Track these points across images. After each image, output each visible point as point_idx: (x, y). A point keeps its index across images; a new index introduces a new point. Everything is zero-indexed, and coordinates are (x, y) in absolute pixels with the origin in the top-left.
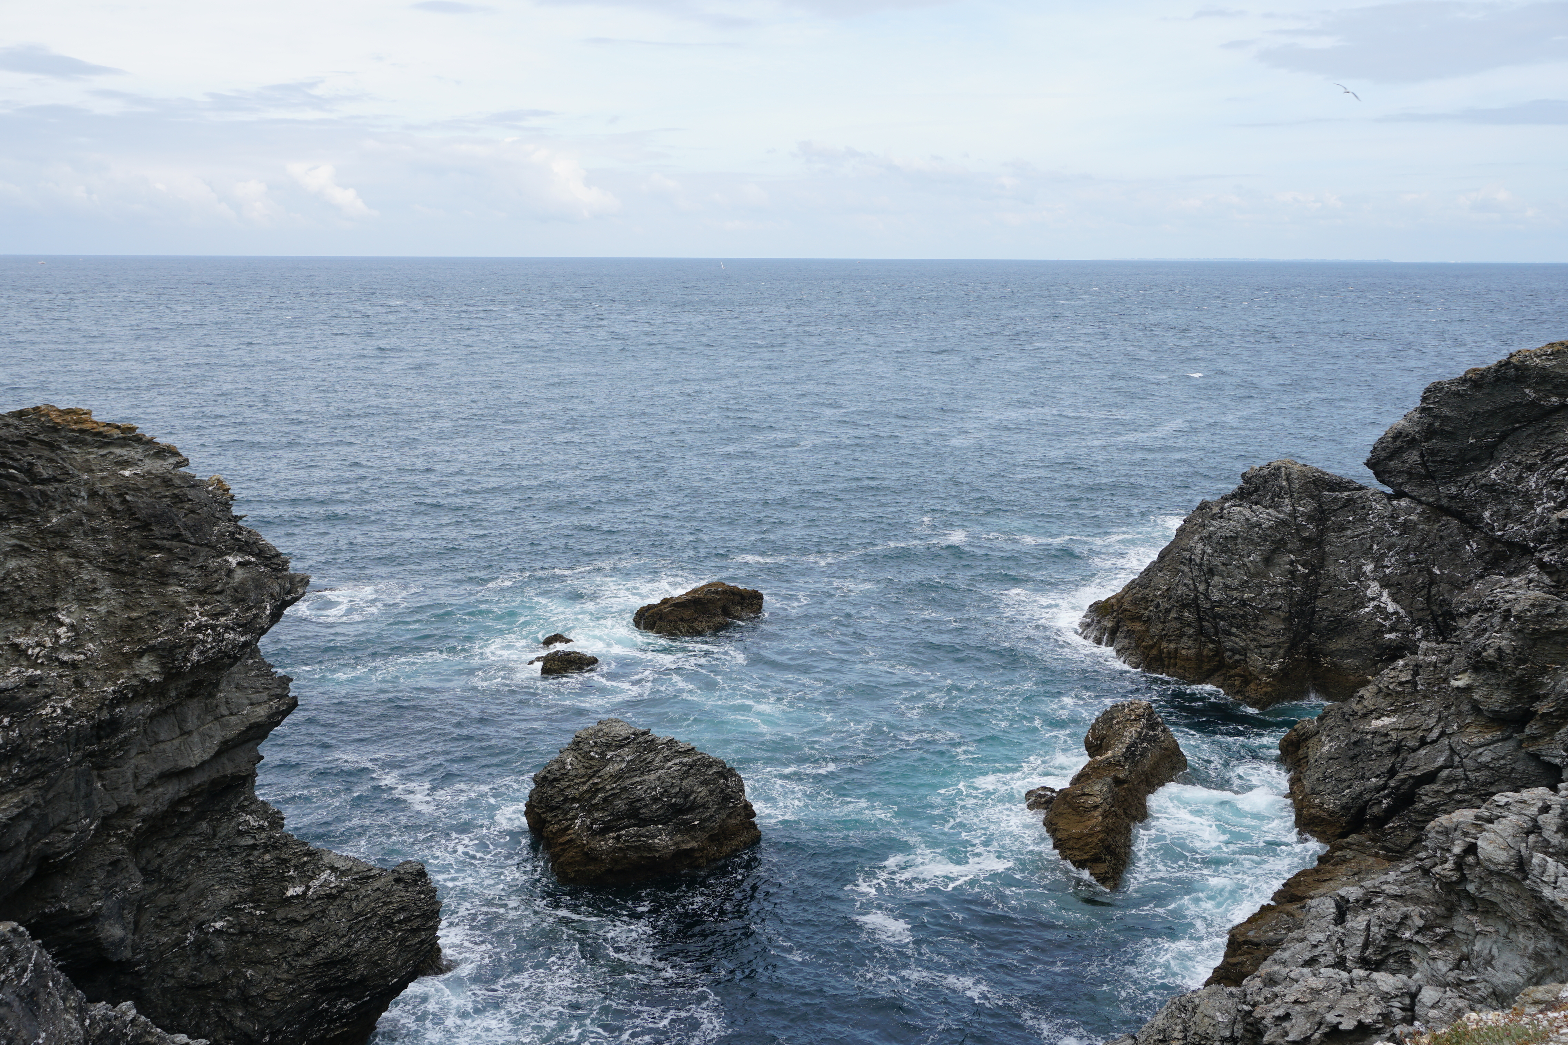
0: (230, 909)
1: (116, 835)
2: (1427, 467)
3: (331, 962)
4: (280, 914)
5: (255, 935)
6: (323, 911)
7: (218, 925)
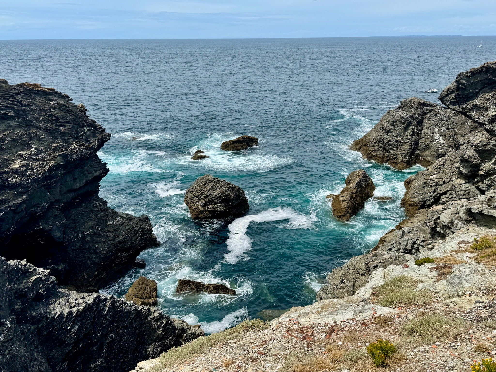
0: (91, 228)
1: (55, 207)
2: (456, 100)
3: (120, 243)
4: (106, 229)
5: (99, 235)
6: (118, 229)
7: (88, 232)
